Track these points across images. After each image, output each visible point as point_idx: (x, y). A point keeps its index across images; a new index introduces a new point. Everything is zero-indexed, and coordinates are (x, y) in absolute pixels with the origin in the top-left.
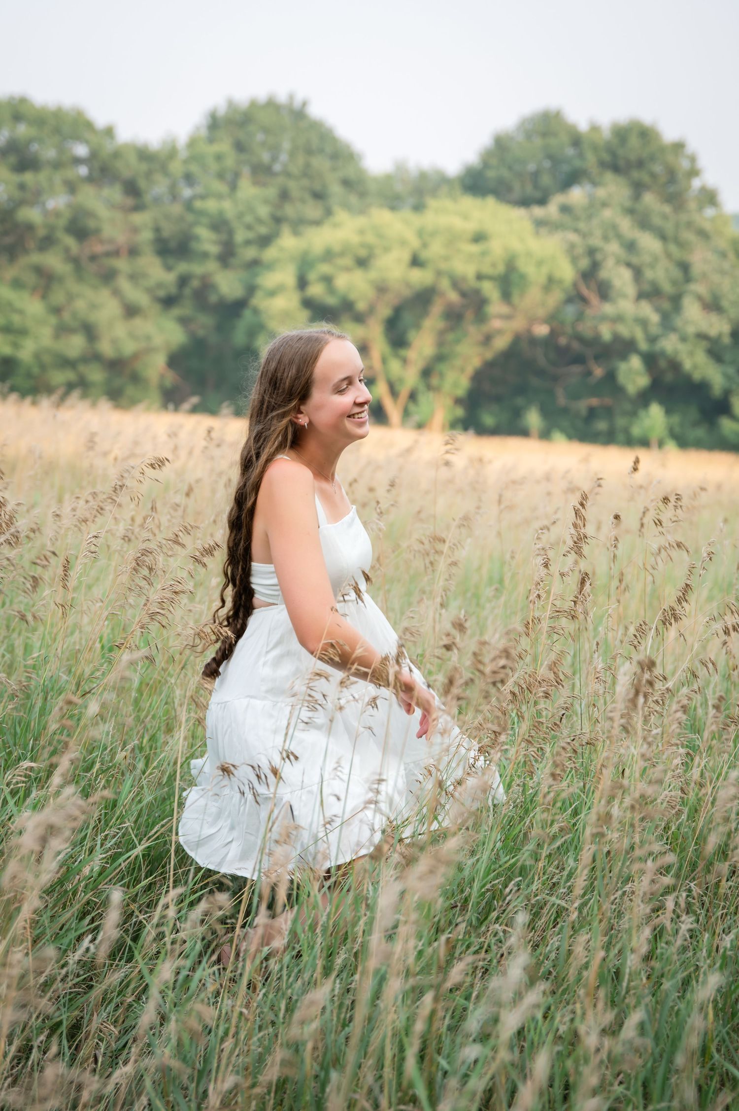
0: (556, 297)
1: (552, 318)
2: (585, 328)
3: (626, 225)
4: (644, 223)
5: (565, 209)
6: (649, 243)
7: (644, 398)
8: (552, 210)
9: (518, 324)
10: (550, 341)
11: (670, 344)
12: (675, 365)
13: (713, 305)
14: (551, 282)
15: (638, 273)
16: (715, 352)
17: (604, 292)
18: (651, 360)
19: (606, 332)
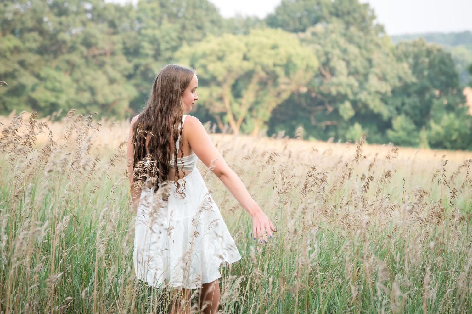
0: (310, 74)
1: (309, 84)
2: (324, 89)
3: (342, 41)
4: (350, 40)
5: (314, 34)
6: (353, 50)
7: (352, 121)
8: (308, 34)
9: (293, 87)
10: (307, 95)
11: (363, 96)
12: (366, 106)
13: (383, 78)
14: (308, 68)
15: (348, 63)
16: (384, 100)
17: (333, 72)
18: (354, 103)
19: (334, 91)
